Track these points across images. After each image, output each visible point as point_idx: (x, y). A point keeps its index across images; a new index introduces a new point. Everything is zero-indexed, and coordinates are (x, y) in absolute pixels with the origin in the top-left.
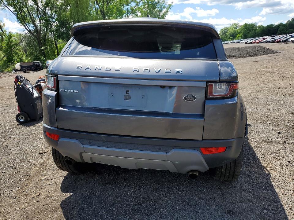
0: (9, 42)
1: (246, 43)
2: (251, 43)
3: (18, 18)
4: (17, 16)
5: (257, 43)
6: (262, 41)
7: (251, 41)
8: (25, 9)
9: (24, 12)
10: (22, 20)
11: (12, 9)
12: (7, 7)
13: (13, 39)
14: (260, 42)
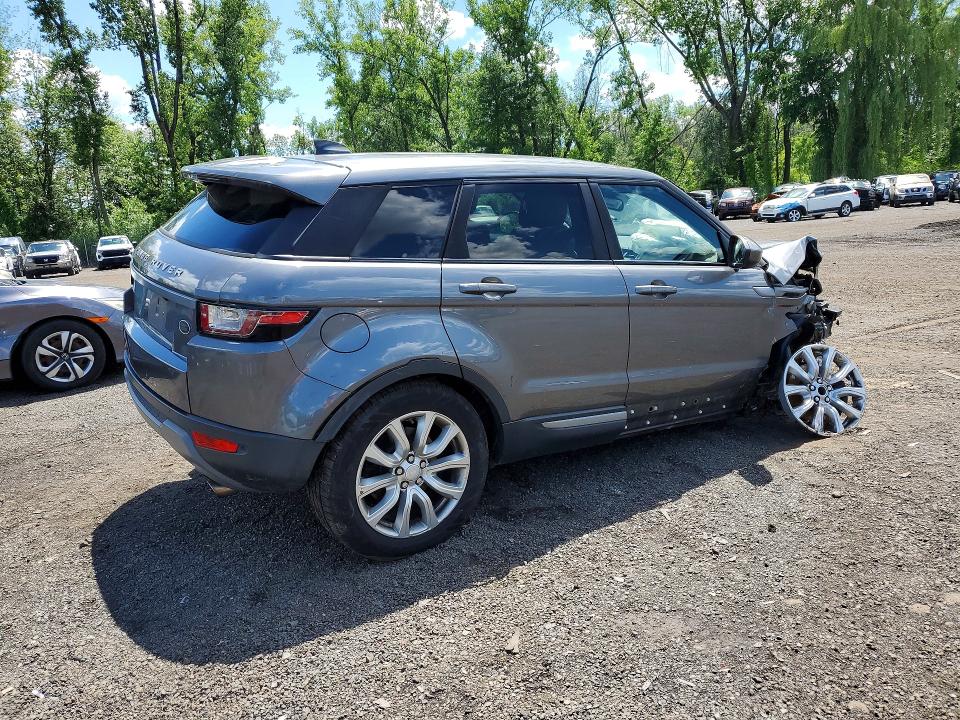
0: (654, 133)
3: (689, 64)
4: (687, 58)
8: (711, 34)
9: (710, 45)
10: (698, 67)
11: (676, 37)
12: (664, 34)
13: (665, 125)
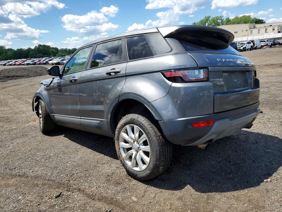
1: (5, 65)
2: (11, 65)
5: (18, 65)
6: (23, 63)
7: (10, 63)
14: (20, 64)
